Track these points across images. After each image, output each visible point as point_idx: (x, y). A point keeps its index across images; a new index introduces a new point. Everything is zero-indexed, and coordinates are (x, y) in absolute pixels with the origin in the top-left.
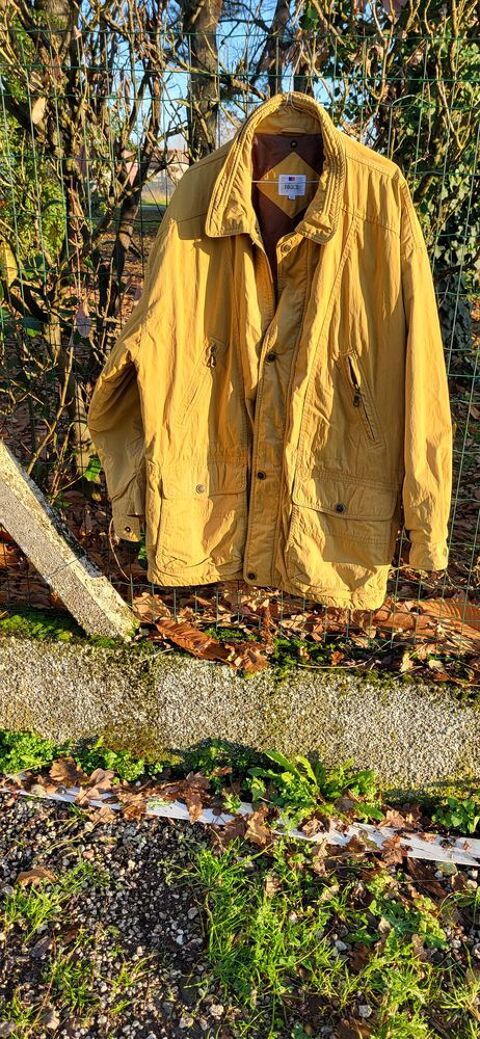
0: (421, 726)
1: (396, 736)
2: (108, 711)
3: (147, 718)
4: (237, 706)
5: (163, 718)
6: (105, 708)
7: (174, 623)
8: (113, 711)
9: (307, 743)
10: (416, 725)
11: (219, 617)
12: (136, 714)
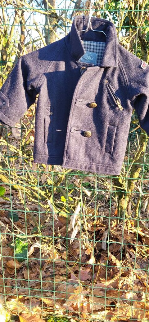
7: (30, 316)
11: (56, 312)
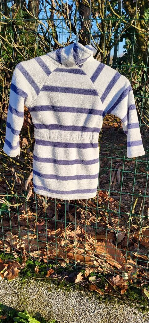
0: (84, 308)
1: (73, 311)
4: (7, 291)
9: (37, 309)
10: (82, 308)
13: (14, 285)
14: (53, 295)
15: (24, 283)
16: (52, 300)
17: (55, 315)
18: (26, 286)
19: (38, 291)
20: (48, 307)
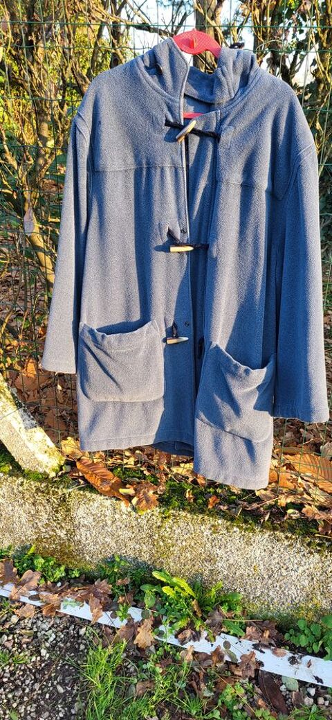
0: (278, 563)
1: (258, 569)
2: (37, 528)
3: (67, 535)
4: (133, 533)
5: (79, 537)
6: (35, 525)
7: (90, 462)
8: (41, 528)
9: (187, 567)
10: (274, 562)
11: (125, 460)
12: (59, 532)
13: (148, 521)
14: (221, 540)
15: (169, 517)
16: (218, 550)
17: (221, 576)
18: (172, 522)
19: (193, 532)
20: (210, 561)
